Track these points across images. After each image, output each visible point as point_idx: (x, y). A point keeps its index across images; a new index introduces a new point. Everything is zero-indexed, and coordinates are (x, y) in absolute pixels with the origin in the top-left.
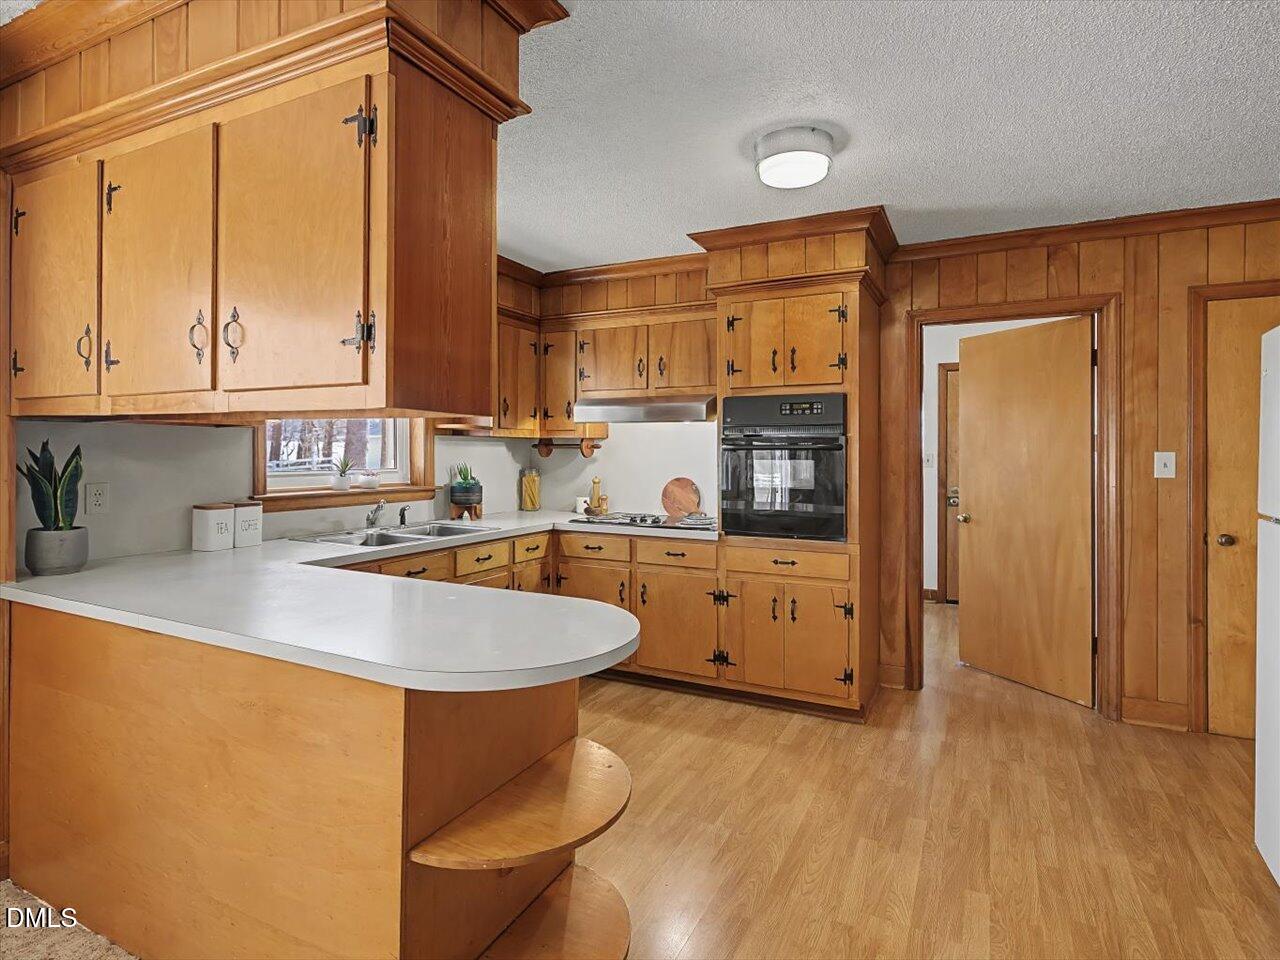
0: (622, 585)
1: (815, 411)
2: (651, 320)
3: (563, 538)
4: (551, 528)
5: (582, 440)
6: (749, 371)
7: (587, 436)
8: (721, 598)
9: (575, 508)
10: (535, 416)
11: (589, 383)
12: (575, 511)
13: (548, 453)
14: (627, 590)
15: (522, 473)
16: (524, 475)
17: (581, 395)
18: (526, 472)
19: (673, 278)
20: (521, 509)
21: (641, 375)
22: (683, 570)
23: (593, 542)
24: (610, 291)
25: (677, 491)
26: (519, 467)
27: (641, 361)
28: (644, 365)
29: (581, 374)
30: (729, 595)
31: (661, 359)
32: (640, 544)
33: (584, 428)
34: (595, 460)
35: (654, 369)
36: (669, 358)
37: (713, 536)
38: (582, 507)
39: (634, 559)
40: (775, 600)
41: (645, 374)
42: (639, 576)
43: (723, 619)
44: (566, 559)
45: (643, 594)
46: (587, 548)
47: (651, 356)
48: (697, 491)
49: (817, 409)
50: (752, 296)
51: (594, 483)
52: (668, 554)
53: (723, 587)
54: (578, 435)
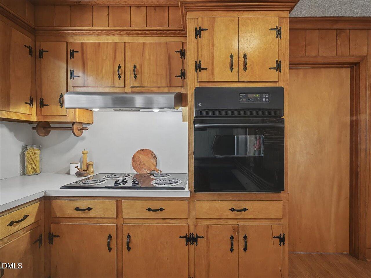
0: (110, 237)
1: (264, 99)
2: (127, 39)
3: (55, 202)
4: (42, 195)
5: (74, 123)
6: (213, 69)
7: (77, 121)
8: (191, 239)
9: (69, 170)
10: (31, 104)
11: (78, 81)
12: (68, 173)
13: (47, 133)
14: (114, 241)
15: (25, 149)
16: (27, 150)
17: (71, 89)
18: (28, 147)
19: (144, 9)
20: (24, 174)
21: (120, 77)
22: (161, 221)
23: (83, 205)
24: (94, 14)
25: (143, 158)
26: (22, 144)
27: (119, 67)
28: (122, 70)
29: (72, 74)
30: (198, 237)
31: (135, 67)
32: (125, 204)
33: (75, 112)
34: (83, 139)
35: (129, 74)
36: (141, 65)
37: (186, 192)
38: (74, 171)
39: (120, 216)
40: (232, 238)
41: (123, 76)
42: (125, 229)
43: (192, 256)
44: (57, 221)
45: (128, 244)
46: (77, 209)
47: (128, 65)
48: (155, 157)
49: (266, 98)
50: (214, 13)
51: (83, 154)
52: (149, 210)
53: (192, 231)
54: (69, 119)
